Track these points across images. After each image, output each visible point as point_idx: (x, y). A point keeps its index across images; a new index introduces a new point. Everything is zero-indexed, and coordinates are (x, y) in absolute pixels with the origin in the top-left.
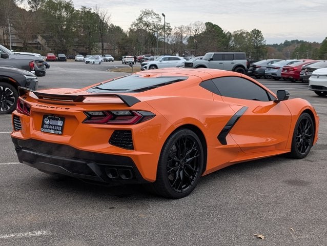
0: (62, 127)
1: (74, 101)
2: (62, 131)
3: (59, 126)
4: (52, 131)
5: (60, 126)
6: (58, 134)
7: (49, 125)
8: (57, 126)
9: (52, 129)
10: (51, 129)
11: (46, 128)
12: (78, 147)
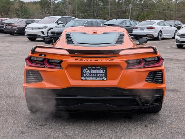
0: (106, 74)
1: (114, 54)
2: (106, 77)
3: (101, 74)
4: (94, 78)
5: (103, 74)
6: (103, 80)
7: (90, 74)
8: (99, 74)
9: (95, 77)
10: (93, 77)
11: (88, 77)
12: (125, 87)
